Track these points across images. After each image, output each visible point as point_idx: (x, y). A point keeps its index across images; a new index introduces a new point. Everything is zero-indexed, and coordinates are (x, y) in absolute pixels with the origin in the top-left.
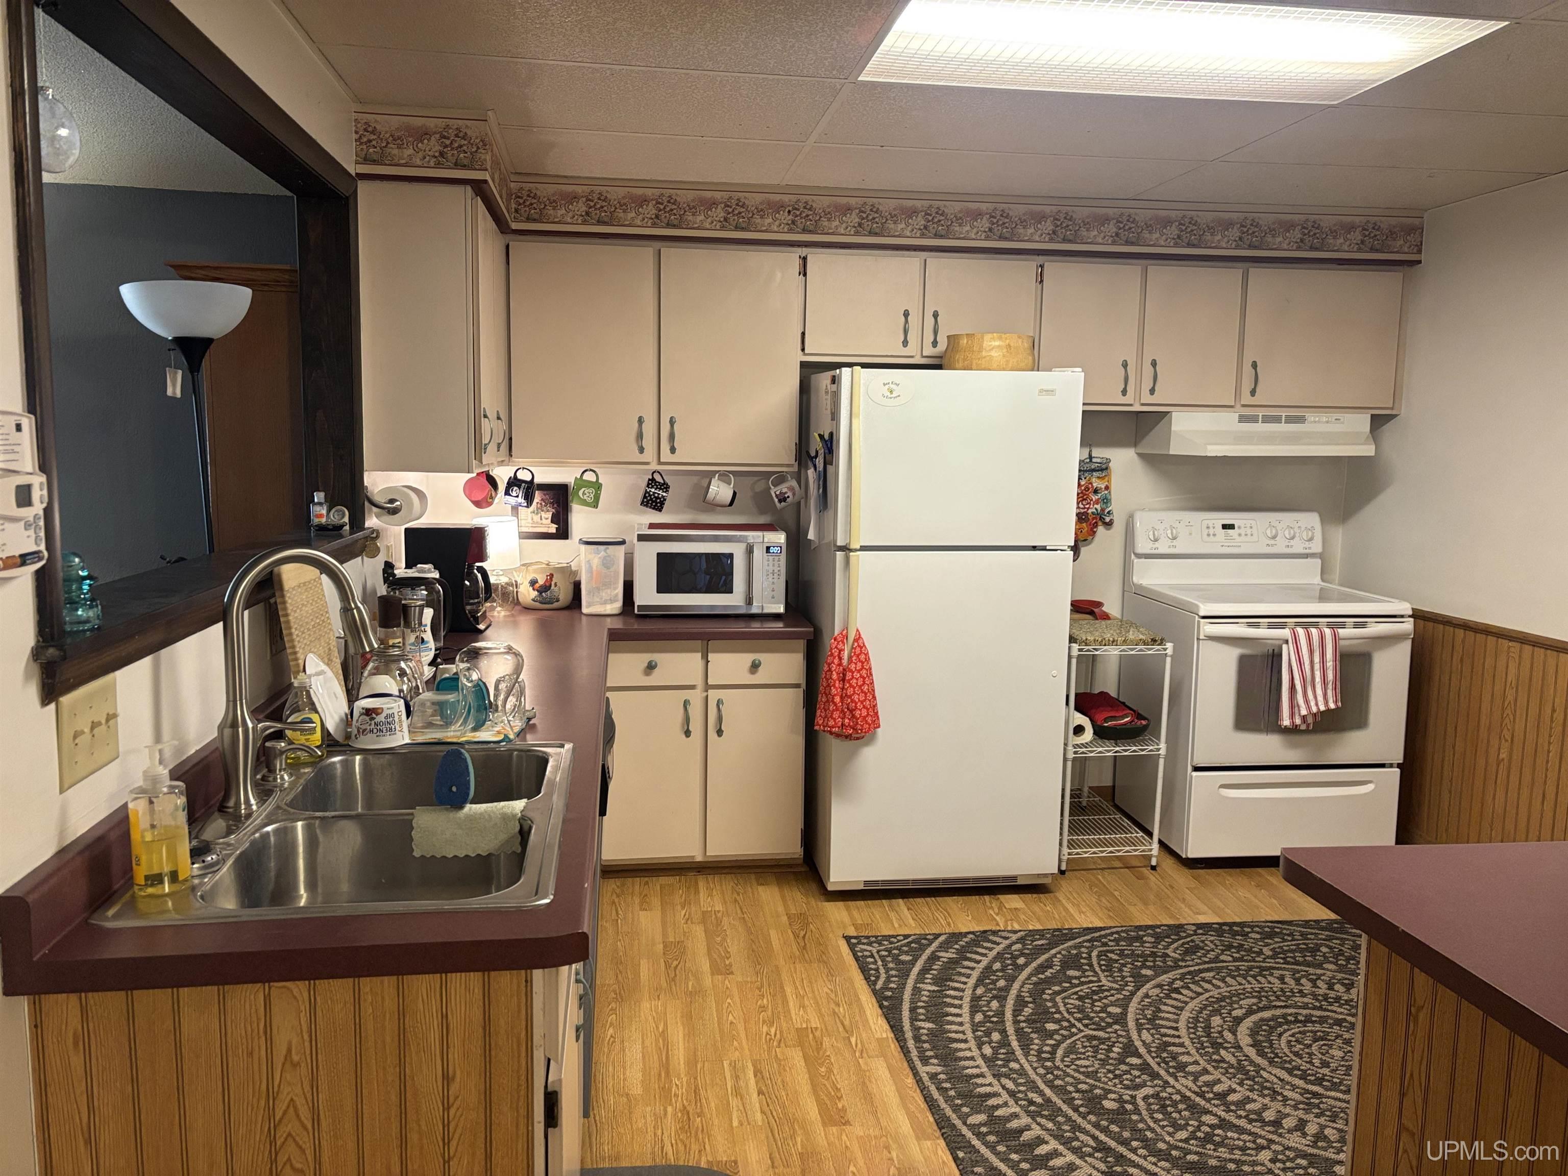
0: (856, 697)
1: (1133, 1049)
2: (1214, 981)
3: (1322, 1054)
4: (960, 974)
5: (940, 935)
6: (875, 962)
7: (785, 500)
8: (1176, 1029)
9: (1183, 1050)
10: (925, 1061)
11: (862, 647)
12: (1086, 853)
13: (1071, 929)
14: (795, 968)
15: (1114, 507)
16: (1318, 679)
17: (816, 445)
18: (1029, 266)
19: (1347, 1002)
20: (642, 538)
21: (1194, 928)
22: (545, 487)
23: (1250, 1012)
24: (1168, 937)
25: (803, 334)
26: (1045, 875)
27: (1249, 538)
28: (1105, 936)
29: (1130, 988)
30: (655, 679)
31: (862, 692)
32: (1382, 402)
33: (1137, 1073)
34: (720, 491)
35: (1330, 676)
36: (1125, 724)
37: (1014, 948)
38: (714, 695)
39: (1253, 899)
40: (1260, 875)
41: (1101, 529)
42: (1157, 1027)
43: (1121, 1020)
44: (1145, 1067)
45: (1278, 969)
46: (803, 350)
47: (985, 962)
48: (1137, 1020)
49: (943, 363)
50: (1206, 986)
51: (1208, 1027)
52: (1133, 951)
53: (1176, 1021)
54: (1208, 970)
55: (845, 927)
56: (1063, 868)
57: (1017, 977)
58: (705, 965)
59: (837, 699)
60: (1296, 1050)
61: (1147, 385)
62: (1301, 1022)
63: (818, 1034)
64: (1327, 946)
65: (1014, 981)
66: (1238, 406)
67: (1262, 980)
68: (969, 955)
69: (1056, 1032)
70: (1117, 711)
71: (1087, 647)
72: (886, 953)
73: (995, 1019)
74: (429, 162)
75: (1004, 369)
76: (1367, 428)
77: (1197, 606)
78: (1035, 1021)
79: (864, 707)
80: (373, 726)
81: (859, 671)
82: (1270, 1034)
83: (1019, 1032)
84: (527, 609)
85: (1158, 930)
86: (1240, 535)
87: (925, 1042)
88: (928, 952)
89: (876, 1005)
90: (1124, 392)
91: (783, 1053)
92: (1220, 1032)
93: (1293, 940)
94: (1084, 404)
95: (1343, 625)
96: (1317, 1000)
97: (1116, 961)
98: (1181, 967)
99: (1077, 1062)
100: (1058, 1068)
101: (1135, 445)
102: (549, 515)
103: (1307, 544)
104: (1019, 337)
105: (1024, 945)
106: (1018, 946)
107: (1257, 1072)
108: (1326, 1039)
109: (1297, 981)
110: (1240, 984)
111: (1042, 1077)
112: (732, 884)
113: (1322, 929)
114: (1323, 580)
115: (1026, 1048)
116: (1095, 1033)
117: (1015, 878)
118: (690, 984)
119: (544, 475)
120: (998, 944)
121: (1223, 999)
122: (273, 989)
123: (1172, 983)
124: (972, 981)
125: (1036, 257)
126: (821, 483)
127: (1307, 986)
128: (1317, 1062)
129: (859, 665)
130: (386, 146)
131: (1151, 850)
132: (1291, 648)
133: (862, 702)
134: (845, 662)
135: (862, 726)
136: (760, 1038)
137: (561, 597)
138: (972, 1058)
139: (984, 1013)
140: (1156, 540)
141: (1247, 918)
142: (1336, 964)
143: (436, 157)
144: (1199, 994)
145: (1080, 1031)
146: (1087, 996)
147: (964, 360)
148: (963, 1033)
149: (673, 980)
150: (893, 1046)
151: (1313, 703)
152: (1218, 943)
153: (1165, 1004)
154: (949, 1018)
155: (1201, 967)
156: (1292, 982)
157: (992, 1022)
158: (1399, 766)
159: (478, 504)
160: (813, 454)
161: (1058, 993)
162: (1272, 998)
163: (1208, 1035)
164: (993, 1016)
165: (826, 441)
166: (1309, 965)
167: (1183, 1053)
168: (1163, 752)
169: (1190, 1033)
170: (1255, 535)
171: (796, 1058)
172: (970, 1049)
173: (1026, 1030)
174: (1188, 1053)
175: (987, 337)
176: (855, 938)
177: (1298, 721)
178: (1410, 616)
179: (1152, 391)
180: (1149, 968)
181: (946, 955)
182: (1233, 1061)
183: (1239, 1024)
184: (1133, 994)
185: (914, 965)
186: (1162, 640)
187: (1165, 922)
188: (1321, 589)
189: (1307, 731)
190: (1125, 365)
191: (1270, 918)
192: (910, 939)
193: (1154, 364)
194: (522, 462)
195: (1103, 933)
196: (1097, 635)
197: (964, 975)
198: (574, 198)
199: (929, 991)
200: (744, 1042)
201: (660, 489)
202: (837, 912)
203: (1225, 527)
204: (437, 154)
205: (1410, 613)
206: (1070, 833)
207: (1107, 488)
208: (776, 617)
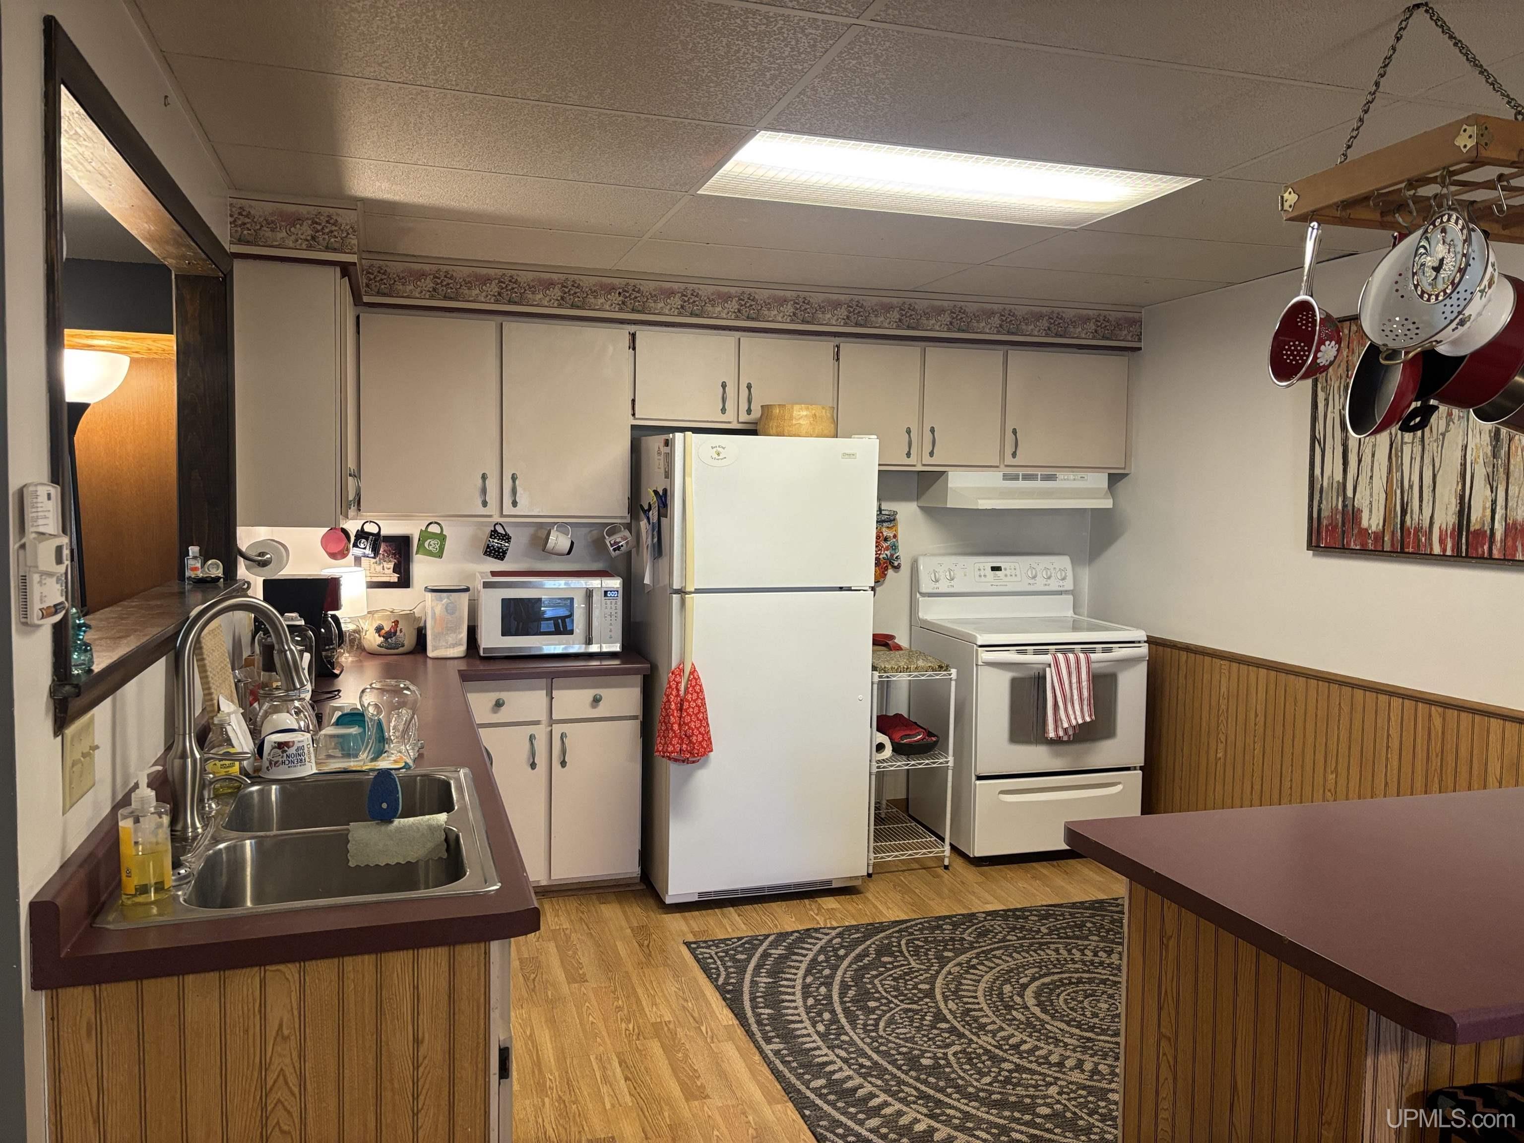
0: (692, 725)
1: (941, 1016)
2: (1003, 957)
3: (1092, 1007)
4: (790, 967)
5: (769, 935)
6: (715, 962)
7: (619, 548)
8: (976, 997)
9: (983, 1013)
10: (768, 1041)
11: (697, 679)
12: (889, 856)
13: (882, 923)
14: (644, 972)
15: (901, 552)
16: (1076, 697)
17: (648, 497)
18: (826, 347)
19: (1109, 965)
20: (487, 585)
21: (984, 915)
22: (389, 539)
23: (1034, 979)
24: (964, 924)
25: (633, 401)
26: (856, 878)
27: (1014, 579)
28: (911, 927)
29: (935, 968)
30: (502, 716)
31: (698, 719)
32: (1116, 463)
33: (947, 1035)
34: (559, 541)
35: (1085, 694)
36: (916, 741)
37: (834, 942)
38: (558, 729)
39: (1029, 887)
40: (1034, 868)
41: (890, 572)
42: (960, 998)
43: (930, 994)
44: (953, 1030)
45: (1054, 943)
46: (634, 415)
47: (811, 955)
48: (943, 993)
49: (758, 428)
50: (997, 961)
51: (1001, 994)
52: (935, 937)
53: (975, 991)
54: (998, 949)
55: (684, 935)
56: (871, 872)
57: (839, 966)
58: (560, 975)
59: (676, 727)
60: (1071, 1005)
61: (927, 448)
62: (1074, 983)
63: (671, 1026)
64: (1091, 922)
65: (837, 970)
66: (1002, 466)
67: (1042, 953)
68: (796, 950)
69: (877, 1008)
70: (911, 730)
71: (885, 675)
72: (724, 954)
73: (825, 1002)
74: (301, 244)
75: (811, 436)
76: (1105, 485)
77: (975, 637)
78: (858, 1001)
79: (700, 733)
80: (285, 758)
81: (695, 701)
82: (1051, 994)
83: (846, 1010)
84: (372, 654)
85: (954, 919)
86: (1006, 576)
87: (766, 1025)
88: (761, 950)
89: (719, 997)
90: (908, 455)
91: (643, 1045)
92: (1011, 997)
93: (1064, 919)
94: (879, 465)
95: (1093, 651)
96: (1086, 965)
97: (922, 947)
98: (976, 948)
99: (897, 1031)
100: (882, 1037)
101: (918, 499)
102: (391, 565)
103: (1061, 583)
104: (823, 408)
105: (843, 939)
106: (838, 940)
107: (1043, 1026)
108: (1094, 996)
109: (1069, 952)
110: (1024, 958)
111: (868, 1045)
112: (576, 904)
113: (1087, 908)
114: (1075, 613)
115: (853, 1023)
116: (909, 1006)
117: (829, 882)
118: (549, 993)
119: (390, 528)
120: (821, 939)
121: (1011, 971)
122: (267, 973)
123: (970, 961)
124: (801, 973)
125: (833, 338)
126: (655, 533)
127: (1077, 955)
128: (1088, 1014)
129: (695, 696)
130: (260, 229)
131: (943, 852)
132: (1053, 671)
133: (698, 729)
134: (682, 693)
135: (698, 750)
136: (620, 1034)
137: (406, 643)
138: (809, 1035)
139: (815, 997)
140: (937, 581)
141: (1026, 904)
142: (1098, 936)
143: (307, 240)
144: (992, 968)
145: (898, 1006)
146: (900, 977)
147: (777, 427)
148: (798, 1015)
149: (533, 990)
150: (739, 1031)
151: (1072, 717)
152: (1004, 926)
153: (965, 979)
154: (785, 1004)
155: (992, 947)
156: (1065, 953)
157: (823, 1004)
158: (1141, 768)
159: (333, 556)
160: (646, 507)
161: (876, 977)
162: (1051, 967)
163: (1002, 1000)
164: (822, 1000)
165: (661, 497)
166: (1078, 938)
167: (983, 1016)
168: (951, 764)
169: (987, 1000)
170: (1019, 576)
171: (655, 1047)
172: (805, 1028)
173: (852, 1008)
174: (987, 1016)
175: (796, 407)
176: (694, 943)
177: (1061, 733)
178: (1145, 642)
179: (931, 454)
180: (950, 950)
181: (776, 952)
182: (1023, 1019)
183: (1025, 989)
184: (938, 972)
185: (749, 962)
186: (947, 666)
187: (959, 912)
188: (1074, 621)
189: (1068, 742)
190: (909, 431)
191: (1045, 903)
192: (743, 941)
193: (932, 430)
194: (369, 516)
195: (909, 924)
196: (893, 664)
197: (793, 967)
198: (423, 275)
199: (765, 983)
200: (607, 1039)
201: (503, 539)
202: (676, 924)
203: (994, 569)
204: (309, 238)
205: (1146, 639)
206: (875, 841)
207: (895, 536)
208: (612, 655)
